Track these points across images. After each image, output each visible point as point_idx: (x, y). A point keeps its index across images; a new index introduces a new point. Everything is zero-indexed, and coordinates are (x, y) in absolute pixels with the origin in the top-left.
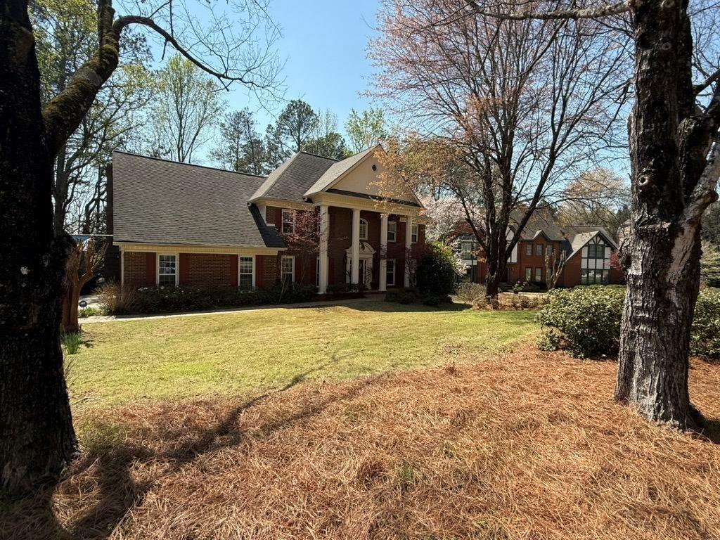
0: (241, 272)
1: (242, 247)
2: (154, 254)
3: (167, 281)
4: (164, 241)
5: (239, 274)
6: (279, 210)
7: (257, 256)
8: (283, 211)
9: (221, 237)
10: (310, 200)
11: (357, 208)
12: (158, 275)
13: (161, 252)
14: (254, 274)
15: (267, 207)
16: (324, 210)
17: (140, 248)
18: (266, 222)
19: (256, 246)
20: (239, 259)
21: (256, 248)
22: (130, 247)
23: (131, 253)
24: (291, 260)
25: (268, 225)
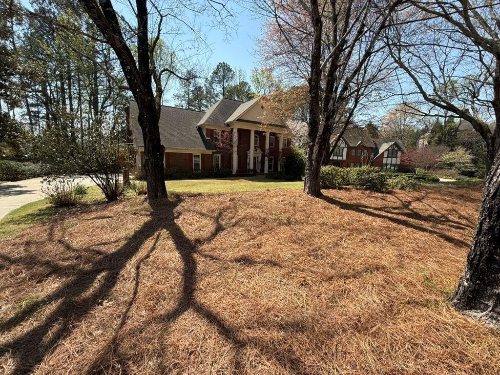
1: (194, 150)
5: (193, 163)
6: (212, 131)
7: (201, 154)
10: (228, 125)
11: (253, 129)
14: (200, 163)
16: (235, 131)
20: (193, 156)
21: (201, 150)
24: (219, 156)
25: (207, 138)
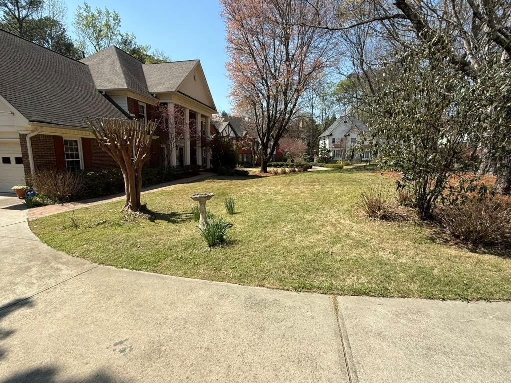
8: (139, 103)
12: (66, 160)
13: (66, 135)
15: (128, 98)
18: (129, 113)
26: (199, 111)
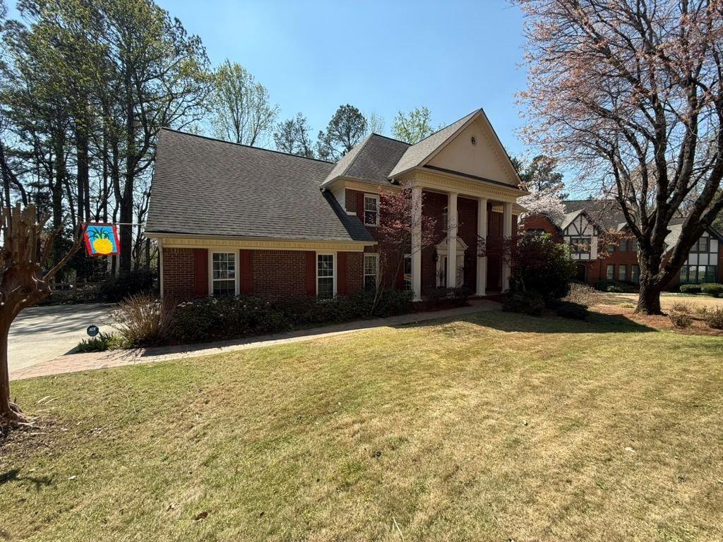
0: (319, 275)
1: (322, 241)
2: (205, 252)
3: (224, 291)
4: (218, 232)
5: (317, 277)
6: (361, 195)
7: (338, 252)
8: (366, 196)
9: (294, 227)
10: (396, 182)
11: (454, 190)
12: (211, 280)
13: (214, 247)
14: (335, 276)
15: (346, 189)
16: (417, 195)
17: (186, 241)
18: (345, 210)
19: (339, 239)
20: (317, 258)
21: (338, 242)
22: (171, 240)
23: (173, 249)
24: (375, 258)
25: (349, 213)
26: (484, 195)
